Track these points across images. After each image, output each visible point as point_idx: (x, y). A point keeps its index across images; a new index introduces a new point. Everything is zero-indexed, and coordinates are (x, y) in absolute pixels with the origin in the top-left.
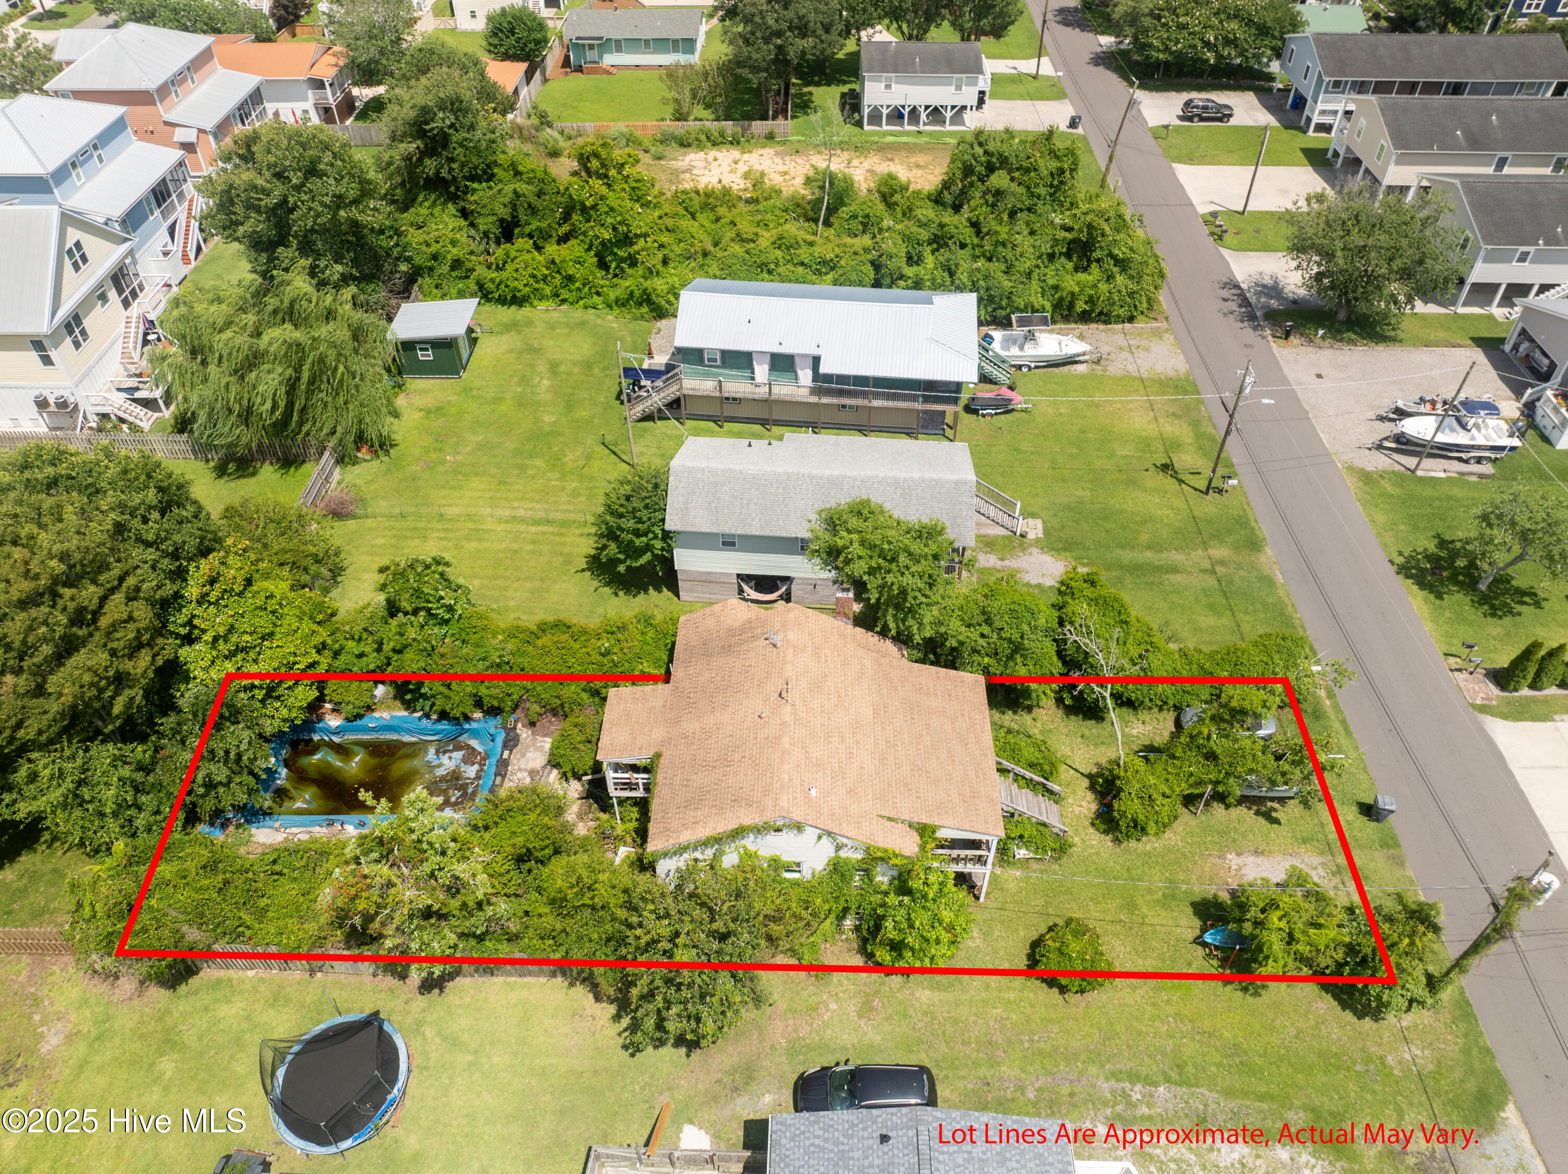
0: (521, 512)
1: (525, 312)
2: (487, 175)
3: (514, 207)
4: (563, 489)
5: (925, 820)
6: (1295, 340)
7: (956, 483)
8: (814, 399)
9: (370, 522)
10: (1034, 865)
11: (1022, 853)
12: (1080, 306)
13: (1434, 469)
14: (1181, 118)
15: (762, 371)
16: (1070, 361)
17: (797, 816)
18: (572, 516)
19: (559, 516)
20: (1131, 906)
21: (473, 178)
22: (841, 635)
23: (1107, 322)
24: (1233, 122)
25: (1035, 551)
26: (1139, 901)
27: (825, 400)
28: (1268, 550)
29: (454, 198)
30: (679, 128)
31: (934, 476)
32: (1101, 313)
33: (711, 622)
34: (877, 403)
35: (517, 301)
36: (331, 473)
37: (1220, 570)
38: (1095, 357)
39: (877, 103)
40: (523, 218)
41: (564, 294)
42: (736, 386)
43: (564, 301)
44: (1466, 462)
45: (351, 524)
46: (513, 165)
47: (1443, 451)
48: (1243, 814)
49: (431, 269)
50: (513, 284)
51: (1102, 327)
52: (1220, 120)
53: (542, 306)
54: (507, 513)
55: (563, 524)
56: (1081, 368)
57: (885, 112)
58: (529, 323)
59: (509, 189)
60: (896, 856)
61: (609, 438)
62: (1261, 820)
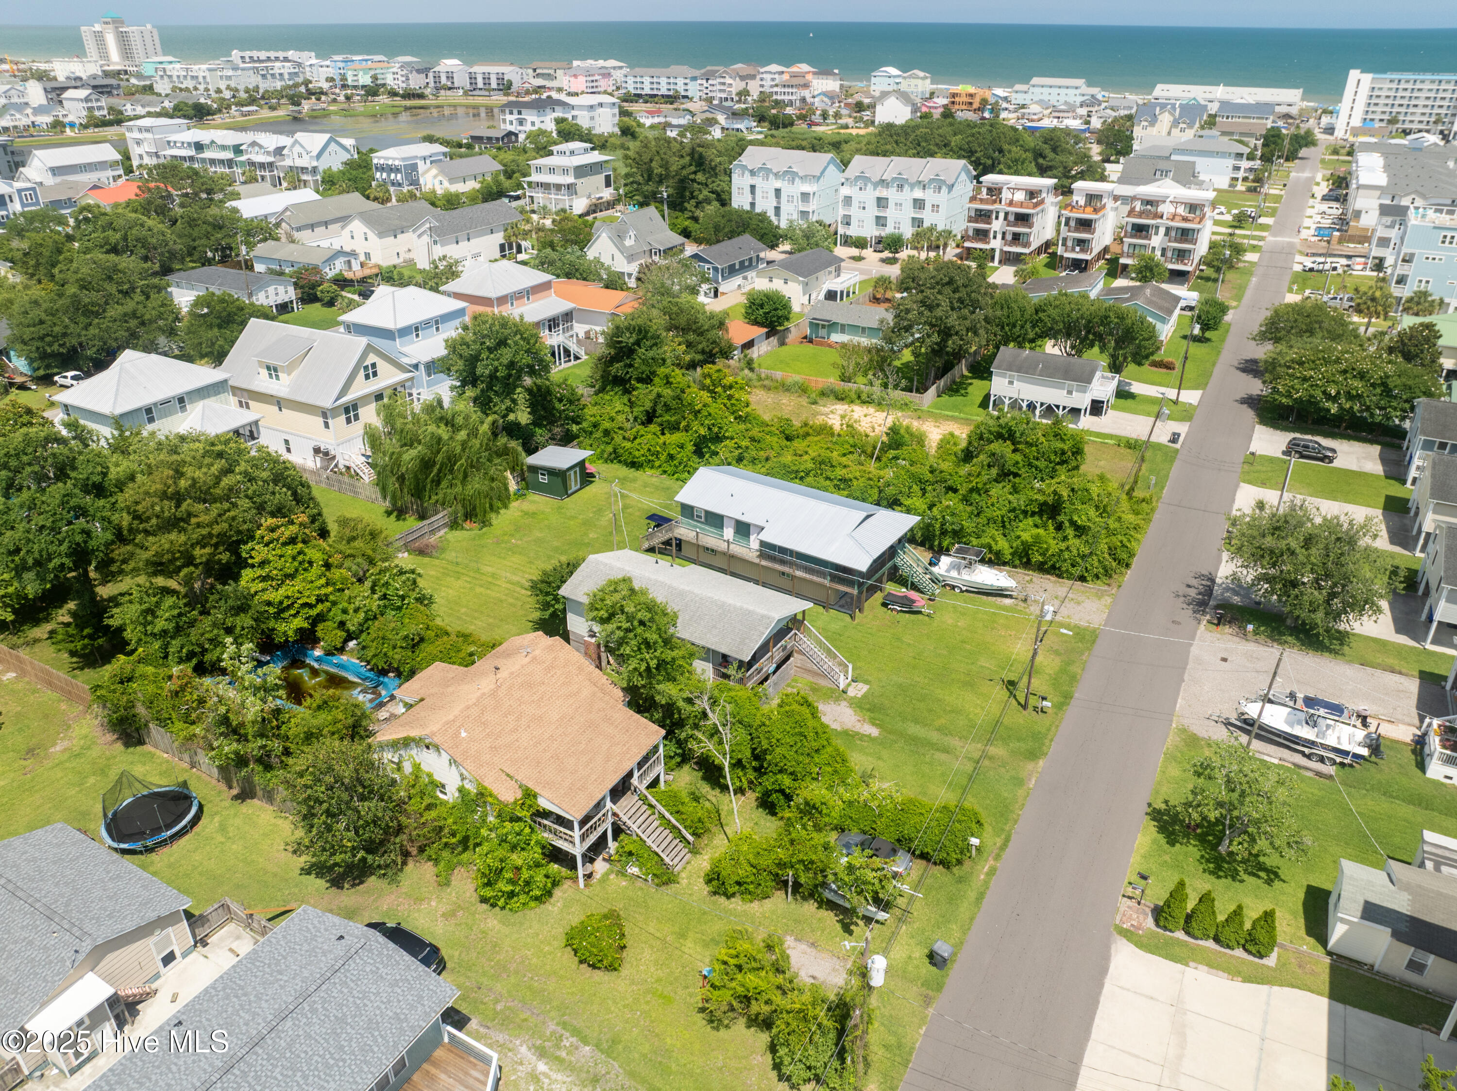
1: (639, 474)
2: (647, 380)
3: (655, 403)
5: (531, 785)
6: (1227, 629)
8: (757, 561)
9: (437, 562)
10: (639, 883)
11: (634, 870)
13: (1272, 755)
14: (1283, 452)
15: (729, 532)
16: (999, 593)
17: (437, 740)
20: (681, 935)
21: (640, 380)
22: (580, 669)
23: (1060, 576)
24: (1336, 464)
25: (846, 706)
26: (691, 935)
27: (764, 563)
28: (1041, 763)
29: (627, 392)
30: (840, 386)
34: (799, 573)
35: (634, 465)
37: (985, 762)
38: (1022, 596)
40: (659, 412)
41: (666, 467)
43: (665, 472)
44: (1309, 757)
45: (426, 560)
46: (667, 377)
47: (1287, 741)
49: (591, 433)
50: (637, 453)
51: (1053, 578)
52: (1322, 460)
53: (649, 472)
56: (1007, 601)
58: (634, 480)
59: (656, 390)
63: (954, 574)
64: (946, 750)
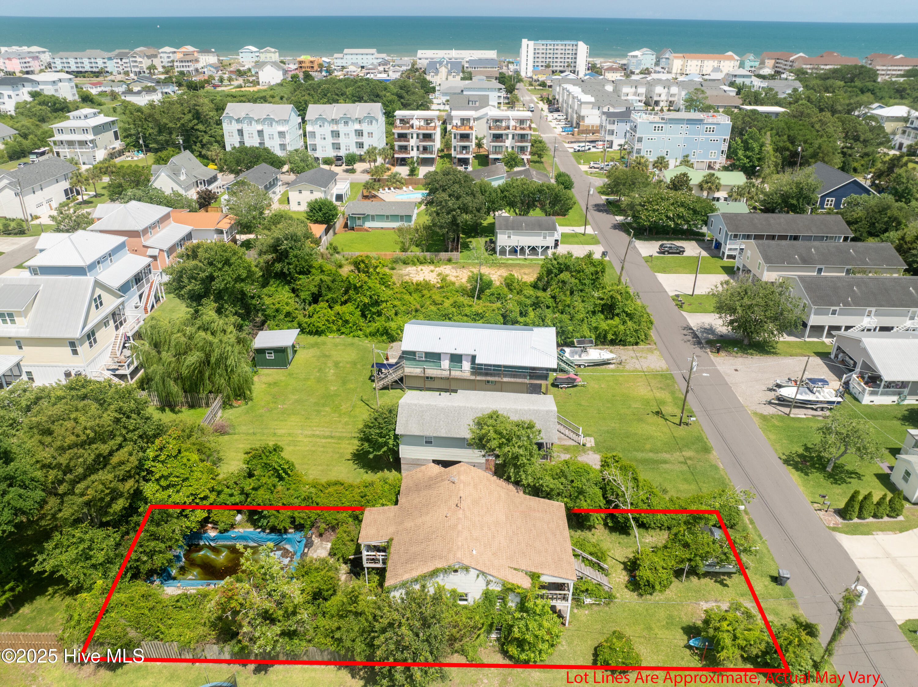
0: (317, 433)
1: (322, 338)
2: (306, 272)
3: (320, 287)
4: (340, 421)
5: (534, 570)
6: (722, 354)
7: (547, 411)
8: (473, 378)
9: (236, 437)
10: (595, 608)
11: (588, 601)
12: (610, 337)
13: (799, 413)
14: (658, 253)
15: (445, 363)
16: (606, 363)
17: (466, 562)
18: (344, 435)
19: (337, 434)
20: (649, 628)
21: (300, 273)
22: (488, 480)
23: (624, 345)
24: (685, 254)
25: (590, 453)
26: (653, 626)
27: (479, 378)
28: (714, 453)
29: (289, 283)
30: (403, 255)
31: (536, 408)
32: (621, 340)
33: (420, 475)
34: (505, 380)
35: (318, 333)
36: (217, 412)
37: (689, 462)
38: (618, 361)
39: (504, 245)
40: (324, 292)
41: (343, 329)
42: (432, 372)
43: (343, 333)
44: (816, 410)
45: (226, 437)
46: (321, 267)
47: (803, 404)
48: (707, 582)
49: (275, 317)
50: (317, 324)
51: (622, 347)
52: (679, 253)
53: (331, 336)
54: (310, 433)
55: (339, 438)
56: (612, 366)
57: (508, 249)
58: (324, 344)
59: (317, 278)
60: (519, 587)
61: (364, 398)
62: (718, 585)
63: (577, 357)
64: (665, 462)
